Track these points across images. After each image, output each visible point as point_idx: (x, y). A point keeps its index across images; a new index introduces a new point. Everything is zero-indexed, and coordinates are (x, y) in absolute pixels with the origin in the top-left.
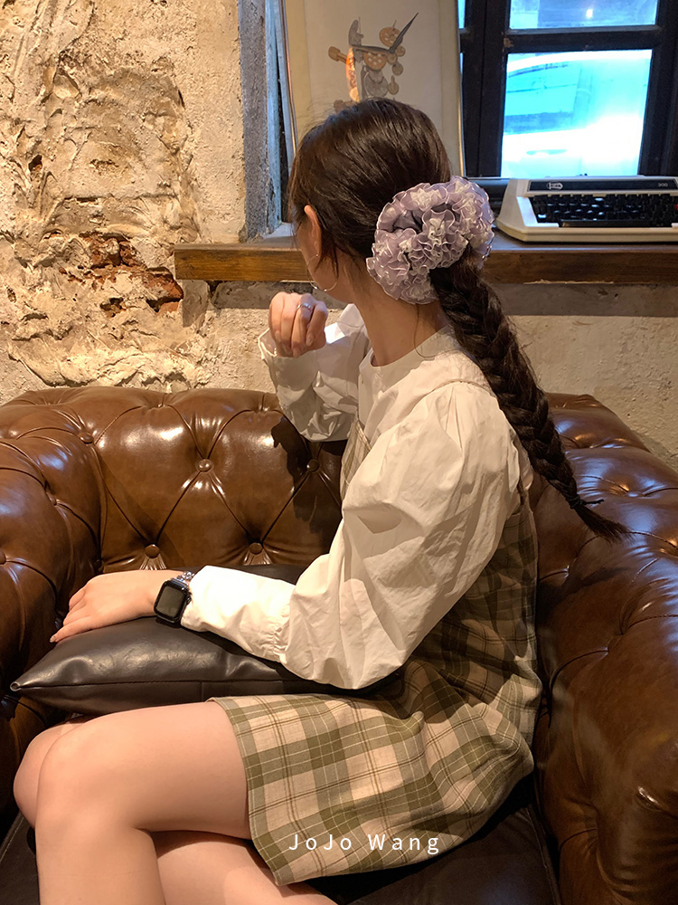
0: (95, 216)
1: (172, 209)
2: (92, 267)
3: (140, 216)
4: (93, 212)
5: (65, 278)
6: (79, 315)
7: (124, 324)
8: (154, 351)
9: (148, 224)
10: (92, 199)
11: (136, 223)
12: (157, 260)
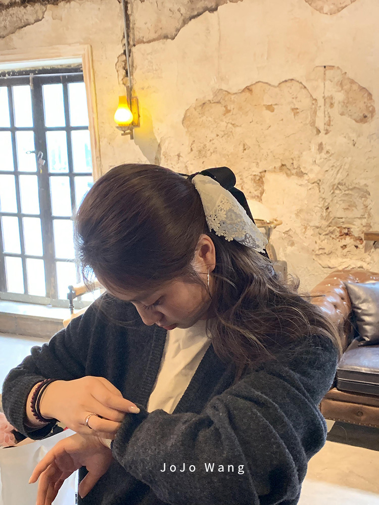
0: (341, 222)
5: (331, 239)
6: (334, 249)
7: (347, 252)
10: (342, 218)
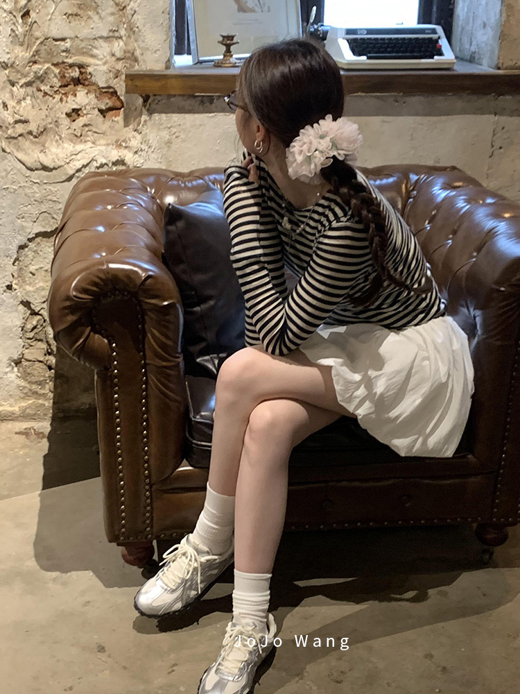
0: (64, 51)
1: (118, 47)
2: (60, 87)
3: (95, 51)
4: (63, 48)
5: (41, 95)
6: (50, 120)
7: (83, 126)
8: (105, 145)
9: (101, 57)
10: (63, 40)
11: (93, 56)
12: (107, 81)
